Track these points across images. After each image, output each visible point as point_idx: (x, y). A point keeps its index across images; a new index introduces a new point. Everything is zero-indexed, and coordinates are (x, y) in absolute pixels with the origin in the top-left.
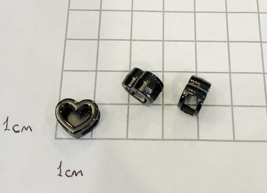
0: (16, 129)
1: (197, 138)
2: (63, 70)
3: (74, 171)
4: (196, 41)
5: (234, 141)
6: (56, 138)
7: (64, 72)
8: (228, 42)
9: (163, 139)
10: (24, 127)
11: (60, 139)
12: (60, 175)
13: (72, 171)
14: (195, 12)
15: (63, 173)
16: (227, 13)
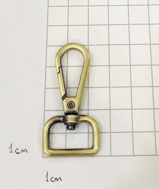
0: (17, 151)
1: (132, 154)
2: (45, 110)
3: (56, 178)
4: (131, 87)
5: (156, 155)
6: (43, 157)
7: (46, 112)
8: (153, 87)
9: (111, 156)
10: (22, 150)
11: (45, 157)
12: (47, 181)
13: (54, 178)
14: (130, 65)
15: (49, 180)
16: (152, 65)
